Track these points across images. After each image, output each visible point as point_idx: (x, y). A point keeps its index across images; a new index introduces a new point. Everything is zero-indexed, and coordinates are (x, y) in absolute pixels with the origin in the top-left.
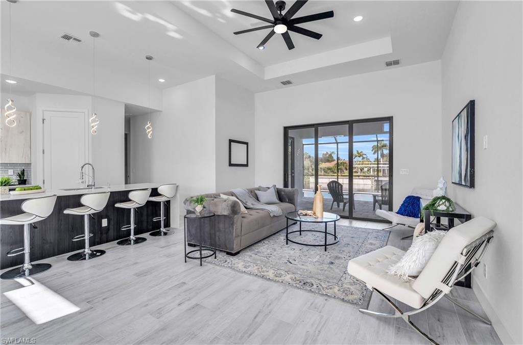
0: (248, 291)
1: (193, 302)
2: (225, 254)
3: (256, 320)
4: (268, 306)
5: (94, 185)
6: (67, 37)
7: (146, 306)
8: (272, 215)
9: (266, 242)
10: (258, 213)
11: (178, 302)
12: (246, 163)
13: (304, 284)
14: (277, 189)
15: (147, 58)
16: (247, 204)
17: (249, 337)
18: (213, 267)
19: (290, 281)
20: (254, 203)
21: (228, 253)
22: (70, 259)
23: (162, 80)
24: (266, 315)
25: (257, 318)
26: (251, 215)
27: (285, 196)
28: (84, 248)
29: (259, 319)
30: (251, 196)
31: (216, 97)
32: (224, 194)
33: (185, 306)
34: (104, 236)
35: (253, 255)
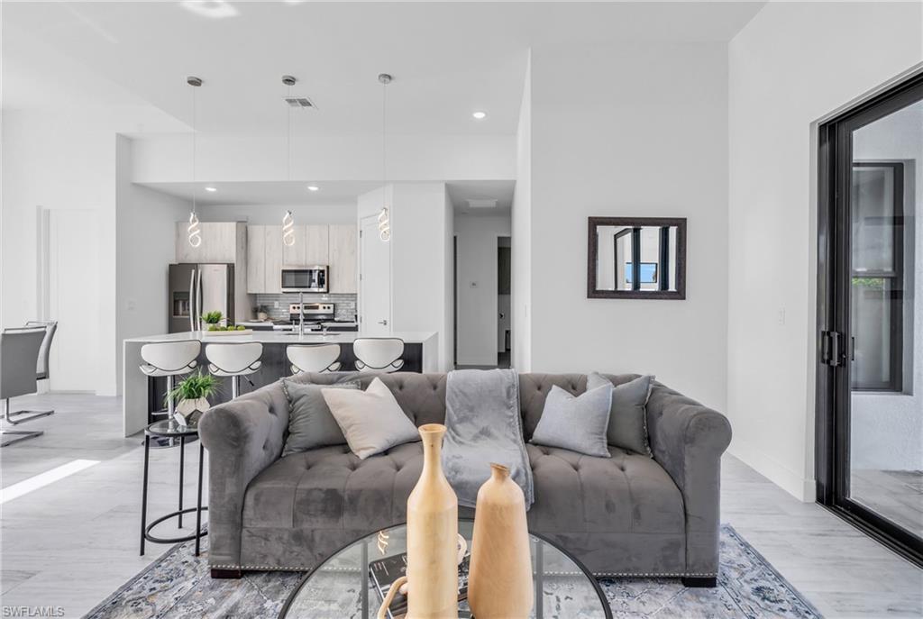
10: (399, 468)
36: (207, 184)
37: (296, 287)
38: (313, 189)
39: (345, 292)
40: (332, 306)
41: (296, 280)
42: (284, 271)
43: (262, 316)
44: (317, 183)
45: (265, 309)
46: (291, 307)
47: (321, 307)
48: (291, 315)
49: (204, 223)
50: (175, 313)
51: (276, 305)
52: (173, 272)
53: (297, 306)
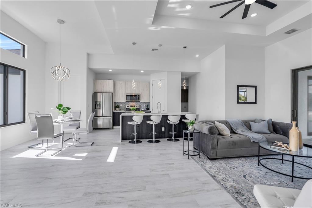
0: (197, 180)
1: (168, 172)
2: (207, 157)
3: (184, 193)
4: (198, 191)
5: (161, 112)
6: (153, 50)
7: (152, 166)
8: (252, 141)
9: (243, 159)
10: (239, 137)
11: (162, 170)
12: (254, 101)
13: (237, 192)
14: (273, 122)
15: (184, 48)
16: (237, 130)
17: (172, 197)
18: (194, 162)
19: (229, 187)
20: (244, 130)
21: (208, 158)
22: (148, 141)
23: (197, 56)
24: (192, 194)
25: (185, 193)
26: (231, 138)
27: (279, 129)
28: (153, 138)
29: (186, 194)
30: (244, 125)
31: (226, 58)
32: (219, 122)
33: (163, 173)
34: (163, 135)
35: (223, 164)
36: (109, 69)
37: (130, 100)
38: (142, 72)
39: (145, 102)
40: (139, 106)
41: (130, 98)
42: (126, 95)
43: (117, 109)
44: (144, 70)
45: (118, 107)
46: (126, 106)
47: (136, 106)
48: (126, 108)
49: (103, 80)
50: (95, 108)
51: (121, 105)
52: (95, 95)
53: (128, 106)
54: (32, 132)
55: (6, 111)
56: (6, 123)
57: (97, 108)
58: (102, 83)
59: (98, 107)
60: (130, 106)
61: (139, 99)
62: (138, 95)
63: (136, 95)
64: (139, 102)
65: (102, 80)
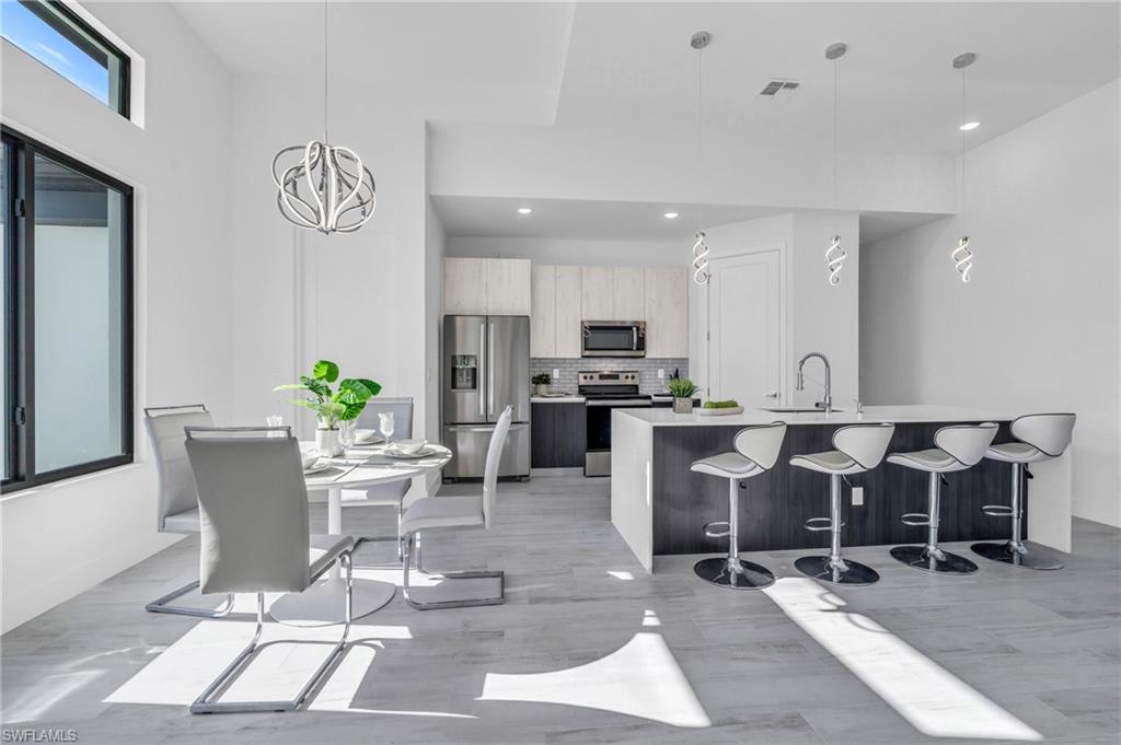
5: (830, 405)
6: (772, 89)
23: (970, 126)
36: (521, 202)
37: (606, 350)
38: (669, 219)
39: (665, 356)
40: (637, 375)
43: (543, 388)
44: (679, 209)
45: (543, 379)
46: (582, 376)
47: (622, 376)
48: (580, 386)
49: (484, 260)
50: (454, 387)
51: (556, 374)
52: (448, 327)
53: (588, 375)
54: (168, 520)
55: (23, 403)
56: (23, 470)
57: (459, 384)
58: (480, 272)
59: (464, 380)
60: (596, 376)
61: (641, 345)
62: (638, 328)
63: (630, 328)
64: (643, 357)
65: (479, 260)
